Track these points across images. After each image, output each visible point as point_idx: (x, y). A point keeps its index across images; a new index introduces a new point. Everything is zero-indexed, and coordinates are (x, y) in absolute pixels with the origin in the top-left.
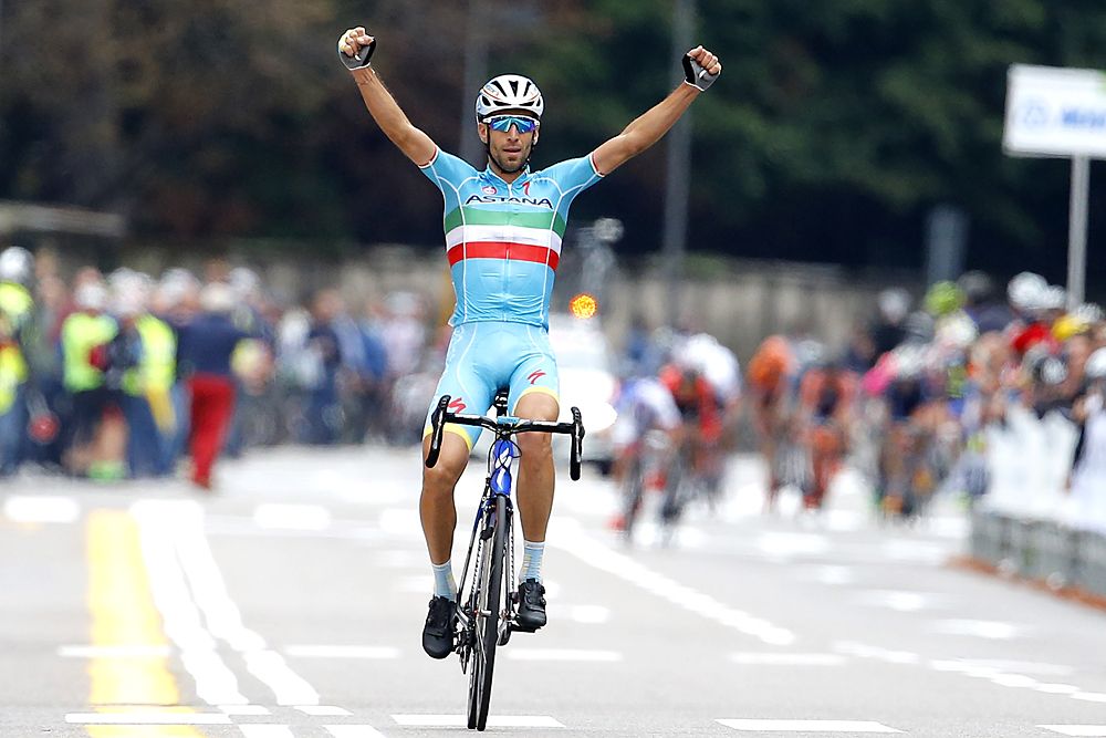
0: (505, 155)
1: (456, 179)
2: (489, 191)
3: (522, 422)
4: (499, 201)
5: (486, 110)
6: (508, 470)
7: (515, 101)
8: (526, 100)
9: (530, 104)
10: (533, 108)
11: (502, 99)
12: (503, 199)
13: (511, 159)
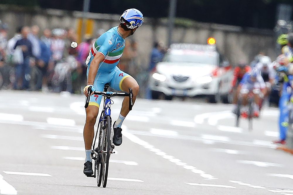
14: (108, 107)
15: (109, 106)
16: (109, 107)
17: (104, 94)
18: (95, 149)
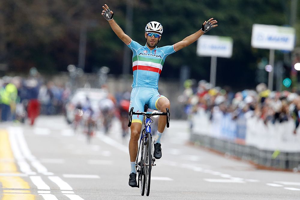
0: (151, 43)
1: (137, 48)
2: (145, 52)
3: (153, 113)
4: (148, 55)
5: (147, 30)
7: (155, 29)
8: (158, 29)
9: (159, 30)
11: (152, 28)
12: (149, 55)
13: (152, 44)
14: (148, 125)
16: (149, 125)
17: (145, 114)
18: (138, 162)
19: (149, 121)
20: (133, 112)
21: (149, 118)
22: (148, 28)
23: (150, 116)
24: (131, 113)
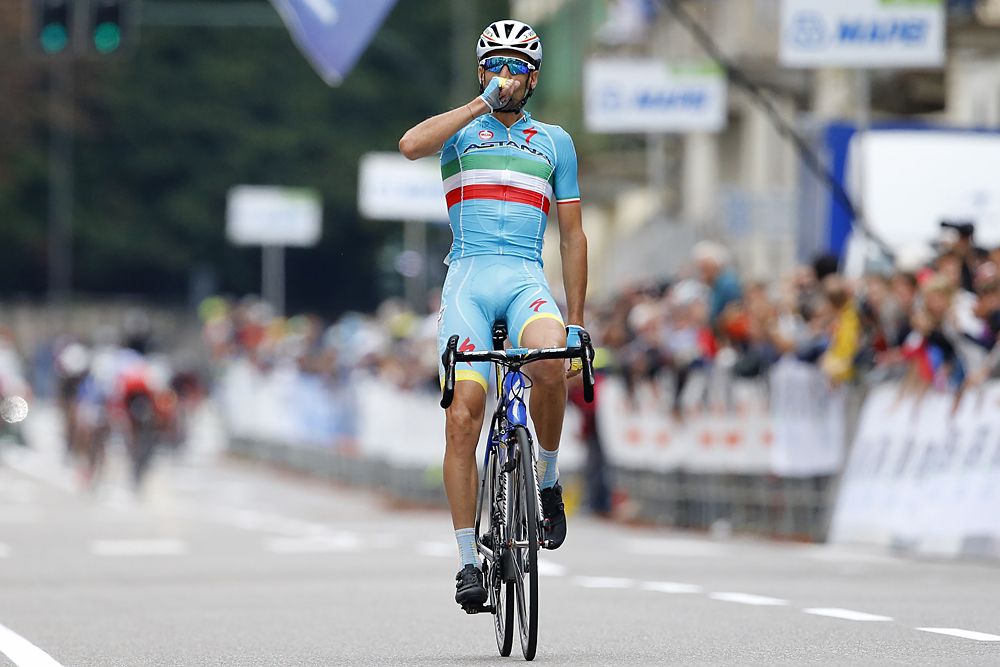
2: (486, 136)
3: (530, 352)
4: (497, 146)
6: (521, 400)
7: (507, 43)
8: (518, 41)
9: (524, 46)
10: (527, 50)
11: (496, 40)
12: (501, 144)
14: (516, 397)
15: (520, 396)
16: (519, 399)
17: (501, 357)
19: (518, 383)
20: (455, 352)
21: (515, 369)
22: (483, 45)
23: (522, 364)
24: (452, 357)
